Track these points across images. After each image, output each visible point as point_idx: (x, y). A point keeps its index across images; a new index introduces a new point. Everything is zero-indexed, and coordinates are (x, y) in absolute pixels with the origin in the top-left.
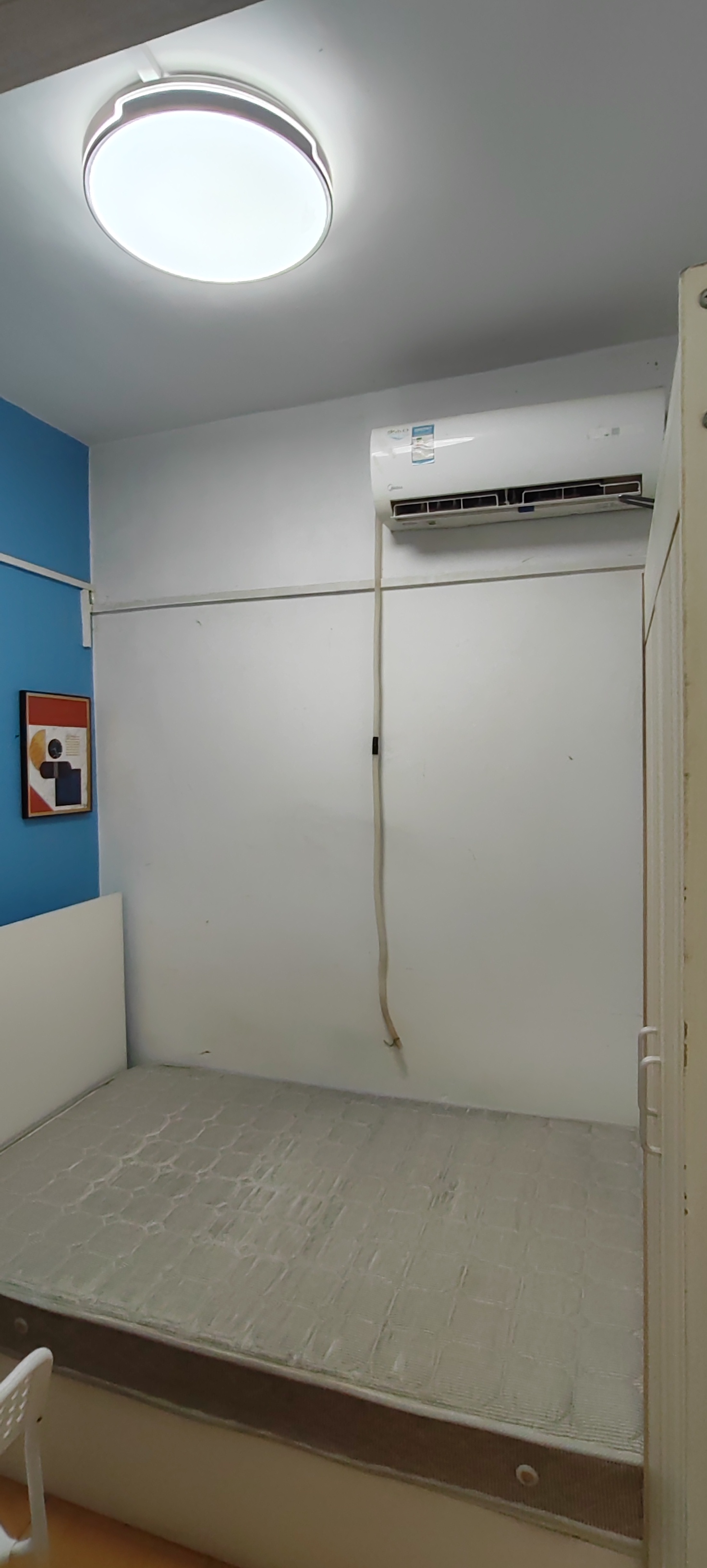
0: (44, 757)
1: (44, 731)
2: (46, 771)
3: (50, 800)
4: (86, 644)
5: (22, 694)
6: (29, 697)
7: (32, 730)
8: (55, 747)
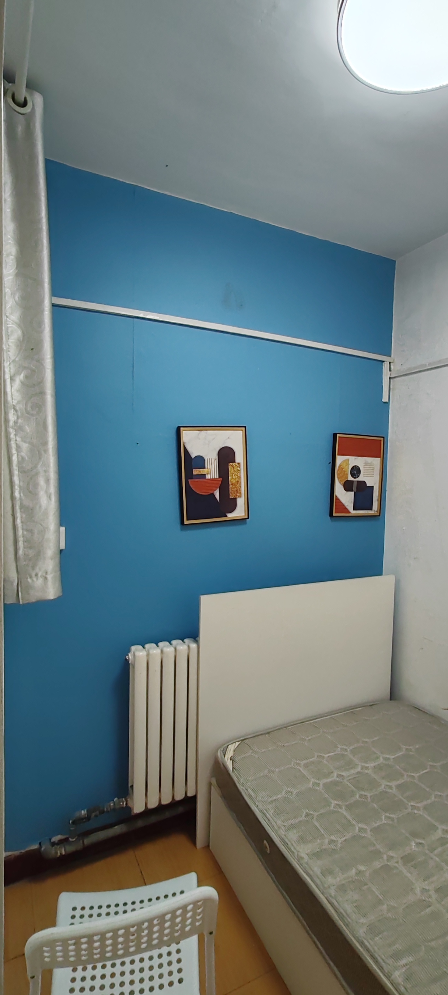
0: (347, 478)
1: (348, 460)
2: (348, 486)
3: (350, 507)
4: (385, 399)
5: (335, 435)
6: (339, 437)
7: (340, 459)
8: (356, 471)
